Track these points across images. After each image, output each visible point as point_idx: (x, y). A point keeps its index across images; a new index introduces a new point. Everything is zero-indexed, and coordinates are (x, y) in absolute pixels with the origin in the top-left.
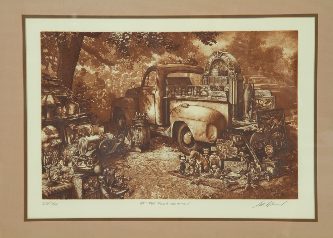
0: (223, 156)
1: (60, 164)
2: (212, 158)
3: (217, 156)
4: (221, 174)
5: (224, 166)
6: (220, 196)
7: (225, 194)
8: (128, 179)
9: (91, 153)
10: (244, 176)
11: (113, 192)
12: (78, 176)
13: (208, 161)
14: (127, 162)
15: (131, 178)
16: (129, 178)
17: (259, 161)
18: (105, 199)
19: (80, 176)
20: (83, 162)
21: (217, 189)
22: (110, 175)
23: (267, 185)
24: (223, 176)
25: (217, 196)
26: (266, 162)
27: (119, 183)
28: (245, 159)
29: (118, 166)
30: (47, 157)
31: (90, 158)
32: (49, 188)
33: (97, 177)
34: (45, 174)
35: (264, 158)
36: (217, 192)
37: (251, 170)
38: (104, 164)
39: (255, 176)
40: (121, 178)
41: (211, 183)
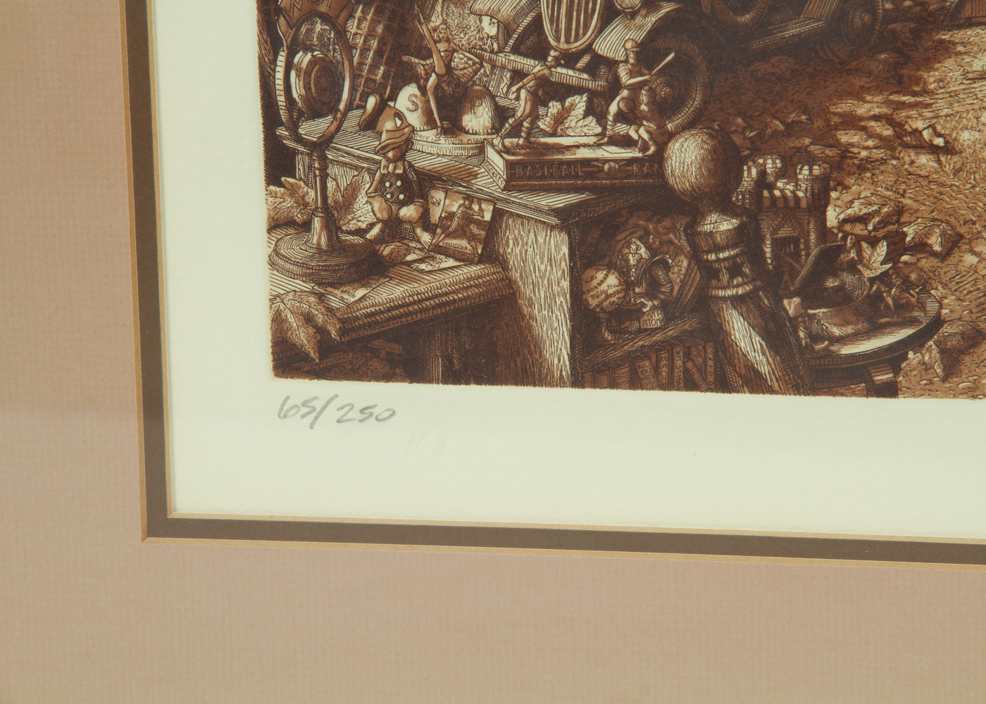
1: (399, 115)
8: (935, 242)
9: (640, 36)
11: (815, 338)
12: (537, 210)
14: (928, 106)
15: (961, 236)
16: (943, 234)
18: (753, 390)
19: (556, 212)
20: (580, 102)
22: (787, 207)
27: (859, 272)
29: (855, 139)
30: (303, 59)
31: (632, 74)
32: (321, 297)
33: (685, 220)
34: (293, 191)
38: (740, 120)
40: (880, 234)
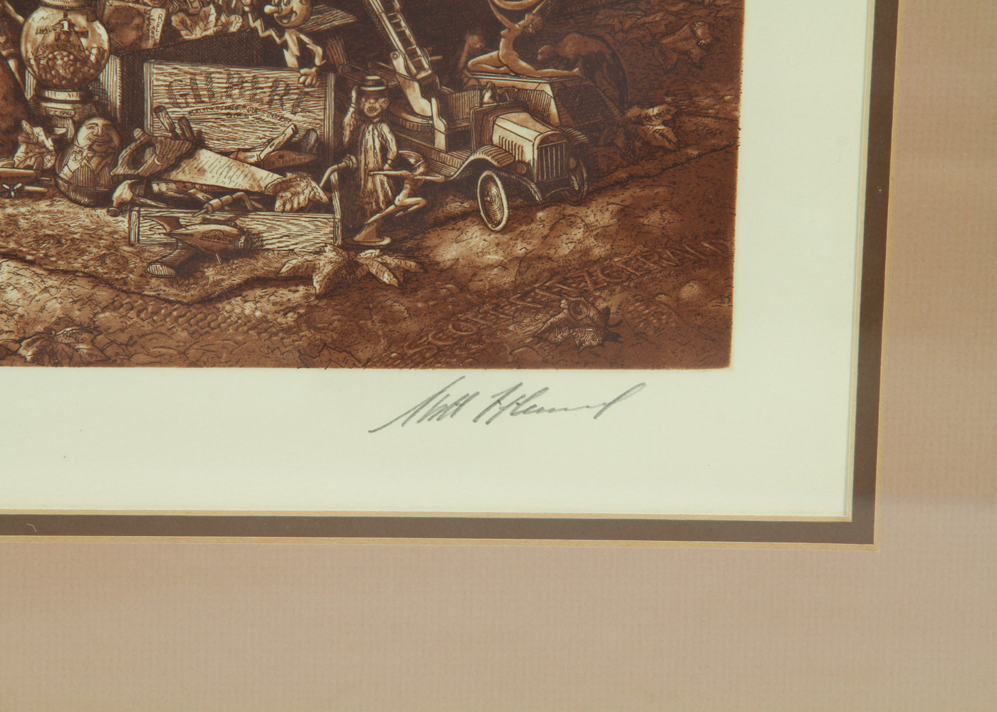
0: (137, 21)
2: (43, 31)
3: (90, 20)
4: (115, 165)
5: (143, 100)
6: (112, 342)
7: (147, 327)
10: (308, 189)
13: (11, 56)
17: (432, 64)
21: (82, 287)
23: (493, 258)
24: (131, 187)
25: (83, 342)
26: (485, 79)
28: (319, 50)
35: (473, 40)
36: (87, 309)
37: (369, 137)
39: (397, 184)
41: (38, 240)
